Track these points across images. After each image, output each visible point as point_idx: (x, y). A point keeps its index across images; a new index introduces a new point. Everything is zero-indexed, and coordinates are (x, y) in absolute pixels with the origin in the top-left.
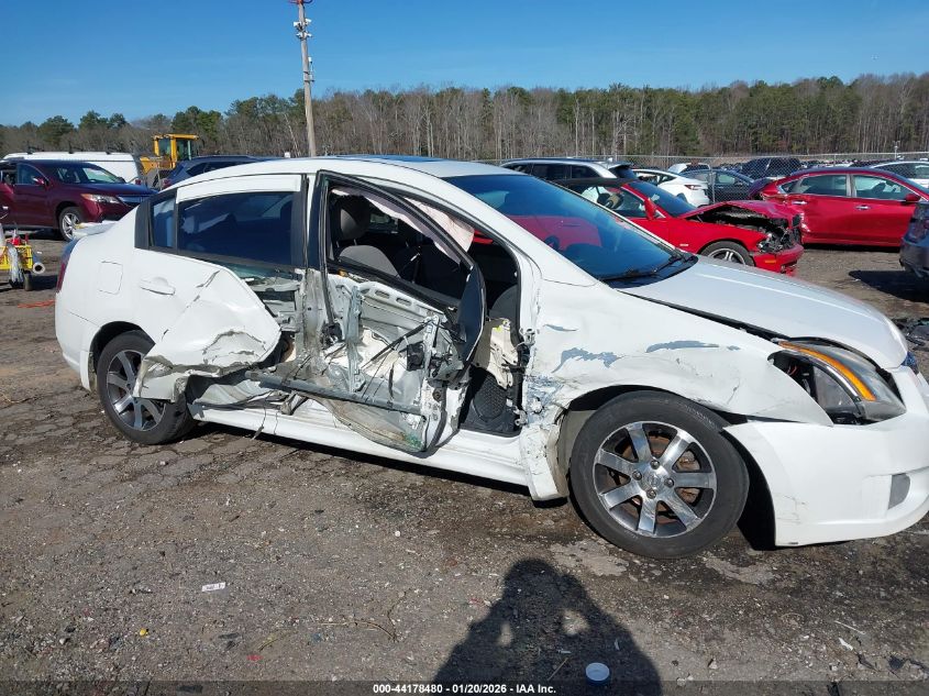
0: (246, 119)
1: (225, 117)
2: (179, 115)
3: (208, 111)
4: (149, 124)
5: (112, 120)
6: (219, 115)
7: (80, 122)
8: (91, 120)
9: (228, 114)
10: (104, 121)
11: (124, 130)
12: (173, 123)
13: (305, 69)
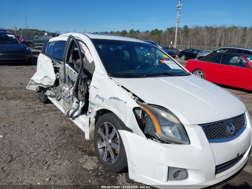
0: (169, 32)
1: (164, 32)
2: (152, 31)
3: (160, 30)
4: (145, 33)
5: (137, 32)
6: (162, 31)
7: (129, 32)
8: (132, 31)
9: (165, 31)
10: (135, 31)
11: (139, 34)
12: (151, 33)
13: (178, 18)
